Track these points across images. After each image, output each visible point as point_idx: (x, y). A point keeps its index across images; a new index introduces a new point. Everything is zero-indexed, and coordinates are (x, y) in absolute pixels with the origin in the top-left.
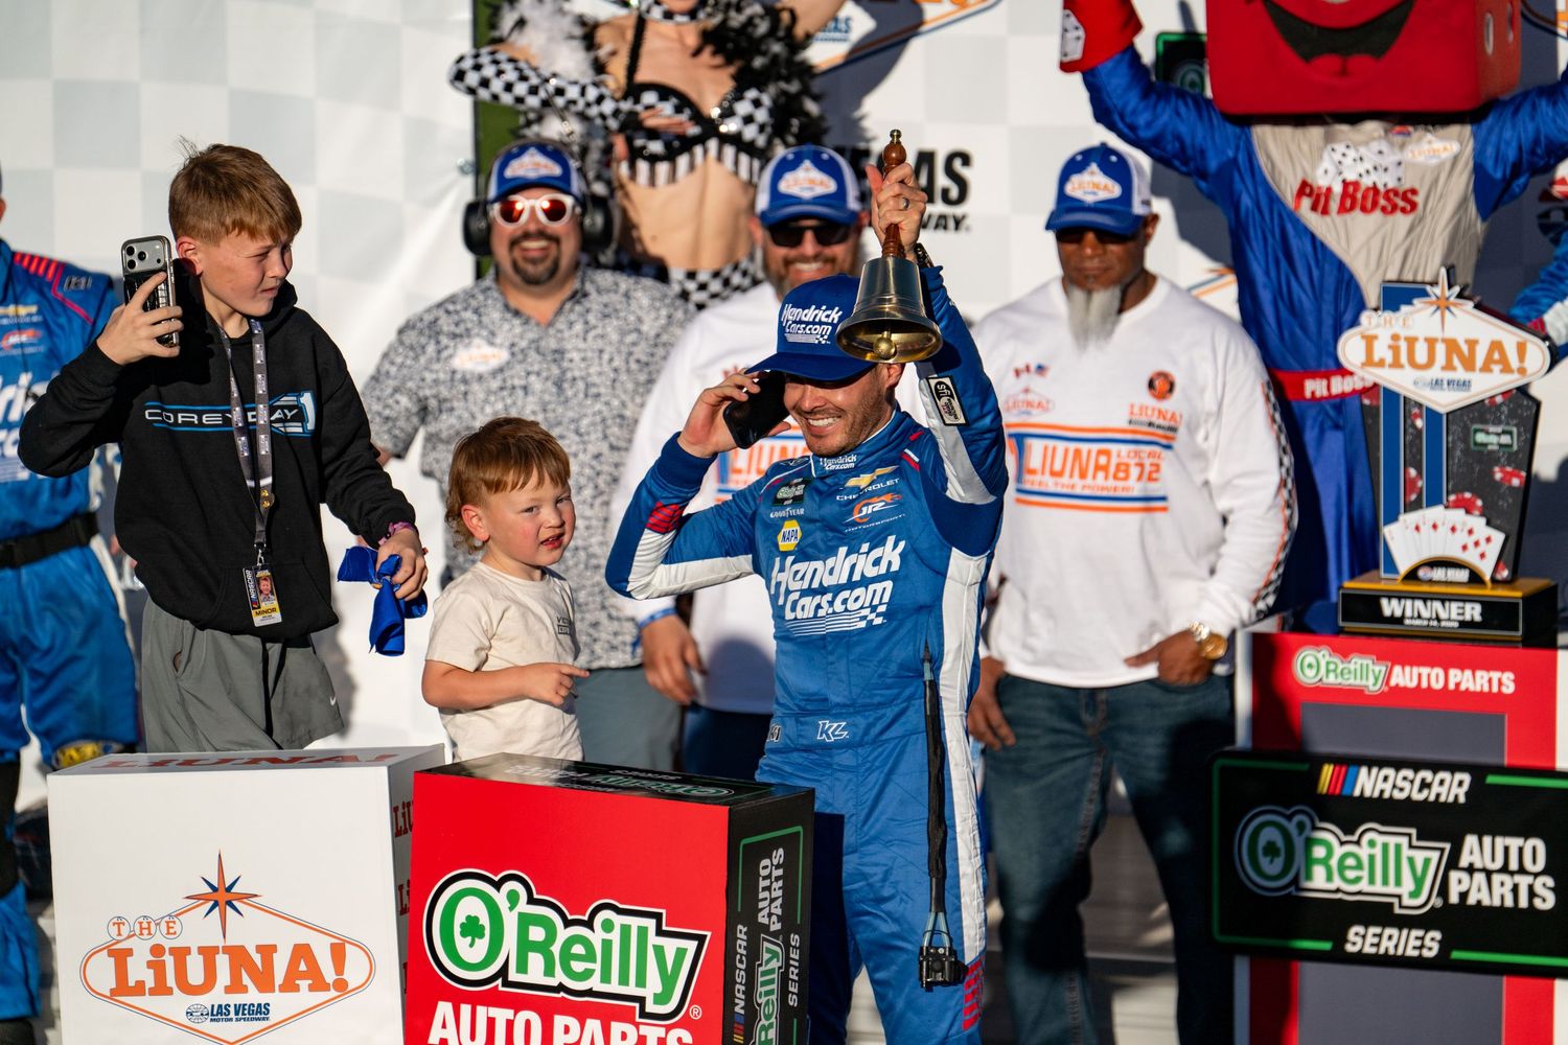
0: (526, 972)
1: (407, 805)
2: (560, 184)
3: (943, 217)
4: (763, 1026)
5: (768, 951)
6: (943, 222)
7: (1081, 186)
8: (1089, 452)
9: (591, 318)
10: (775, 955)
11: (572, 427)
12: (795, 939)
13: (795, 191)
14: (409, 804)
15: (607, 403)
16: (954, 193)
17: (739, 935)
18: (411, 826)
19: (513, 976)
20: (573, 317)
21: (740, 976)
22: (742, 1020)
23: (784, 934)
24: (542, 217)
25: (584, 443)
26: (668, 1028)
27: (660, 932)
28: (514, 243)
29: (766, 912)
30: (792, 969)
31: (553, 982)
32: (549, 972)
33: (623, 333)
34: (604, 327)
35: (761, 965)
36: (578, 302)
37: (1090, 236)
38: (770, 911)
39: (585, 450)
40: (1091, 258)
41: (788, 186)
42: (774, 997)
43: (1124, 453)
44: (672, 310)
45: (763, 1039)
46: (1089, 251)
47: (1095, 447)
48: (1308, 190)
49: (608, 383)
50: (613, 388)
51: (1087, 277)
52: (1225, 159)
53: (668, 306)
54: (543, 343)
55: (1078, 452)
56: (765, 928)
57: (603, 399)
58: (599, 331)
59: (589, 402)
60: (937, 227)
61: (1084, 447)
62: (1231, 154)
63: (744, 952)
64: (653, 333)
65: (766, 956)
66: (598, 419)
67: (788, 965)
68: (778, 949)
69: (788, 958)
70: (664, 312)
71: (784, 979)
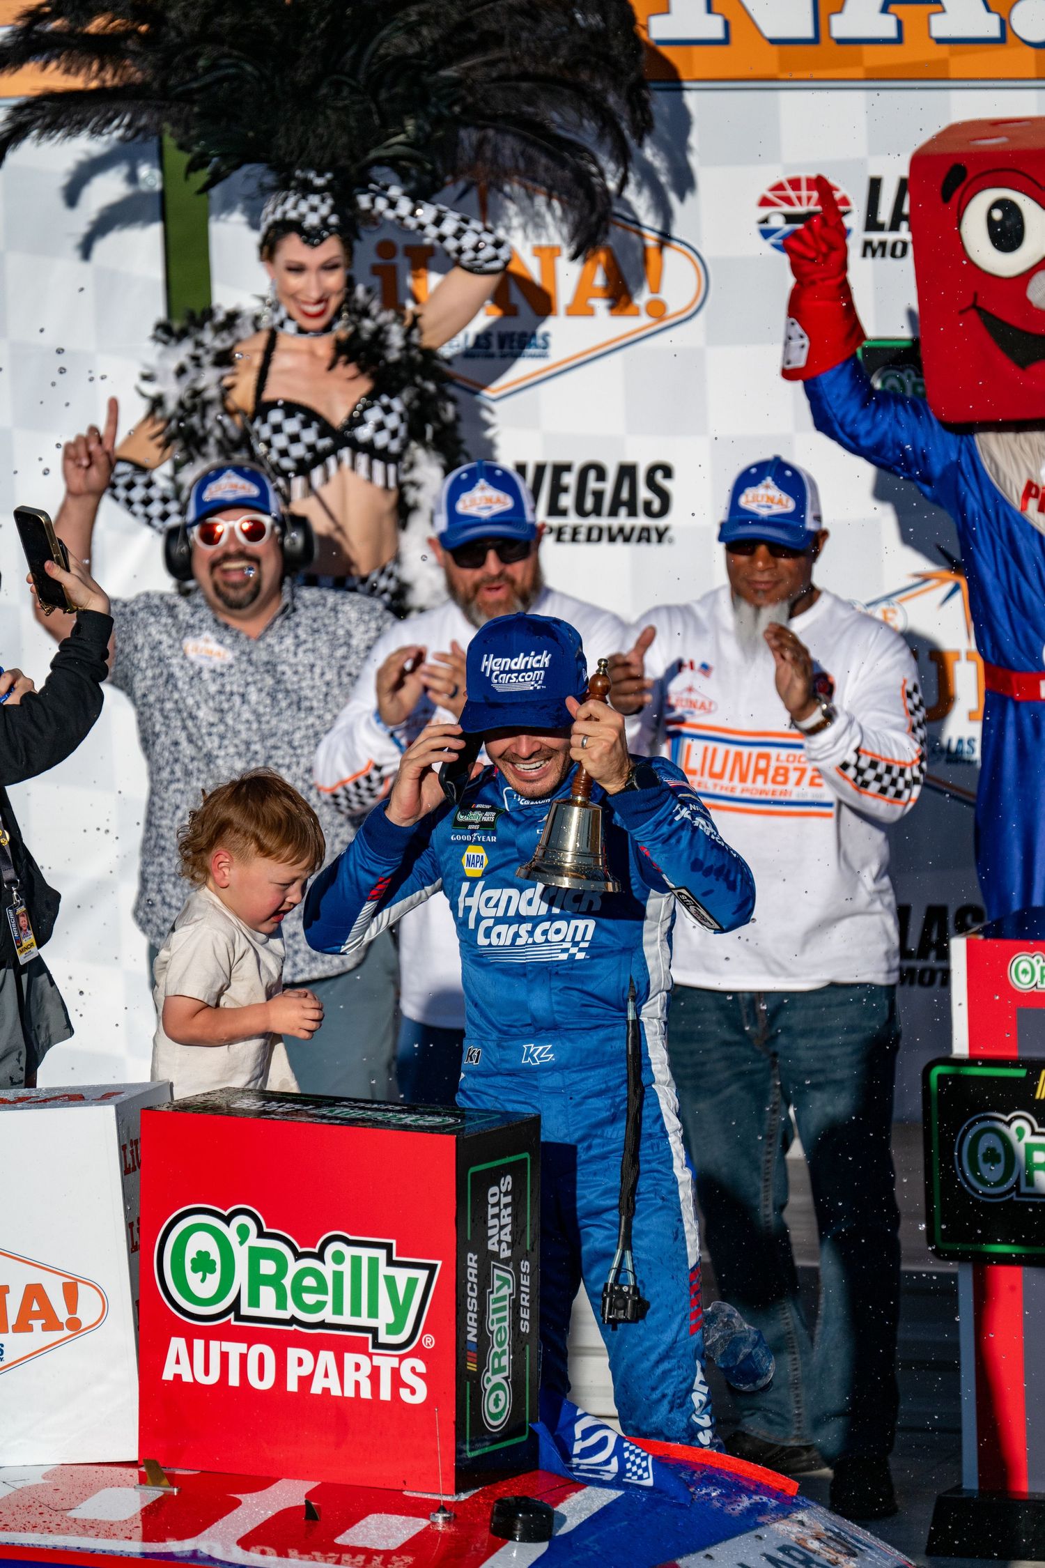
0: (258, 1306)
1: (134, 1143)
2: (260, 504)
3: (646, 529)
4: (496, 1353)
5: (499, 1278)
6: (645, 534)
7: (755, 499)
8: (750, 755)
9: (301, 632)
10: (506, 1281)
11: (286, 739)
12: (525, 1266)
13: (473, 511)
14: (136, 1142)
15: (319, 717)
16: (656, 506)
17: (469, 1263)
18: (139, 1164)
19: (245, 1310)
20: (283, 632)
21: (472, 1304)
22: (474, 1348)
23: (514, 1261)
24: (242, 538)
25: (296, 755)
26: (402, 1358)
27: (391, 1263)
28: (214, 565)
29: (495, 1239)
30: (523, 1295)
31: (285, 1315)
32: (281, 1304)
33: (334, 648)
34: (314, 641)
35: (492, 1292)
36: (288, 618)
37: (762, 549)
38: (499, 1237)
39: (298, 763)
40: (762, 571)
41: (466, 507)
42: (506, 1324)
43: (783, 757)
44: (380, 623)
45: (496, 1366)
46: (760, 564)
47: (756, 750)
48: (1033, 491)
49: (321, 697)
50: (326, 702)
51: (756, 591)
52: (948, 462)
53: (376, 619)
54: (254, 657)
55: (739, 756)
56: (495, 1255)
57: (316, 713)
58: (309, 645)
59: (302, 715)
60: (639, 540)
61: (745, 750)
62: (954, 456)
63: (475, 1280)
64: (362, 646)
65: (497, 1283)
66: (311, 732)
67: (519, 1292)
68: (509, 1276)
69: (518, 1285)
70: (373, 625)
71: (516, 1306)
